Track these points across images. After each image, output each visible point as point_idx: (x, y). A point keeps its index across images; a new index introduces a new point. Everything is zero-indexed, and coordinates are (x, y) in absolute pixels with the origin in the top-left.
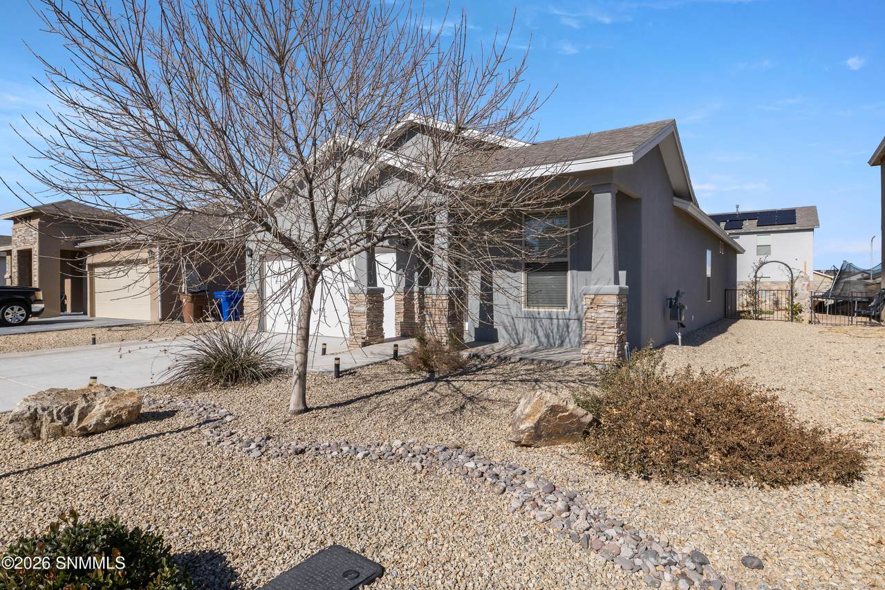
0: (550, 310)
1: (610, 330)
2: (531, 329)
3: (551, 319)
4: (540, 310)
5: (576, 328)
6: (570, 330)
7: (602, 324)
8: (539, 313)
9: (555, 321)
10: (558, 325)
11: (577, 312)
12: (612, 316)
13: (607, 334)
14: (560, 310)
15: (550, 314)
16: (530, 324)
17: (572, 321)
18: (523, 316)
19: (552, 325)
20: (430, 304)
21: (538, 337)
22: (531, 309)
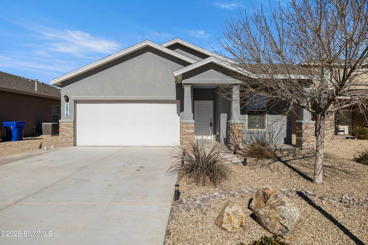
0: (258, 130)
1: (312, 137)
2: (250, 137)
3: (259, 133)
4: (254, 130)
5: (268, 136)
6: (266, 137)
7: (309, 135)
8: (254, 131)
9: (260, 134)
10: (261, 135)
11: (269, 130)
12: (313, 131)
13: (311, 138)
14: (262, 130)
15: (258, 131)
16: (249, 135)
17: (266, 134)
18: (247, 132)
19: (259, 135)
20: (233, 128)
21: (253, 141)
22: (250, 130)
